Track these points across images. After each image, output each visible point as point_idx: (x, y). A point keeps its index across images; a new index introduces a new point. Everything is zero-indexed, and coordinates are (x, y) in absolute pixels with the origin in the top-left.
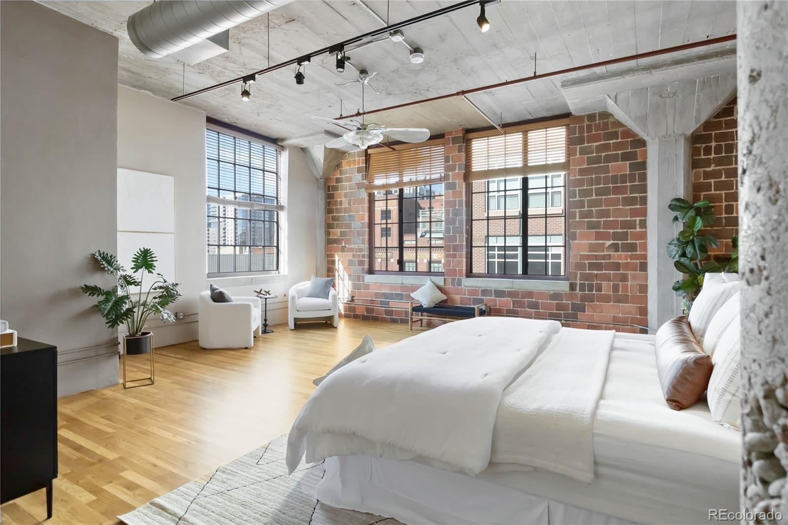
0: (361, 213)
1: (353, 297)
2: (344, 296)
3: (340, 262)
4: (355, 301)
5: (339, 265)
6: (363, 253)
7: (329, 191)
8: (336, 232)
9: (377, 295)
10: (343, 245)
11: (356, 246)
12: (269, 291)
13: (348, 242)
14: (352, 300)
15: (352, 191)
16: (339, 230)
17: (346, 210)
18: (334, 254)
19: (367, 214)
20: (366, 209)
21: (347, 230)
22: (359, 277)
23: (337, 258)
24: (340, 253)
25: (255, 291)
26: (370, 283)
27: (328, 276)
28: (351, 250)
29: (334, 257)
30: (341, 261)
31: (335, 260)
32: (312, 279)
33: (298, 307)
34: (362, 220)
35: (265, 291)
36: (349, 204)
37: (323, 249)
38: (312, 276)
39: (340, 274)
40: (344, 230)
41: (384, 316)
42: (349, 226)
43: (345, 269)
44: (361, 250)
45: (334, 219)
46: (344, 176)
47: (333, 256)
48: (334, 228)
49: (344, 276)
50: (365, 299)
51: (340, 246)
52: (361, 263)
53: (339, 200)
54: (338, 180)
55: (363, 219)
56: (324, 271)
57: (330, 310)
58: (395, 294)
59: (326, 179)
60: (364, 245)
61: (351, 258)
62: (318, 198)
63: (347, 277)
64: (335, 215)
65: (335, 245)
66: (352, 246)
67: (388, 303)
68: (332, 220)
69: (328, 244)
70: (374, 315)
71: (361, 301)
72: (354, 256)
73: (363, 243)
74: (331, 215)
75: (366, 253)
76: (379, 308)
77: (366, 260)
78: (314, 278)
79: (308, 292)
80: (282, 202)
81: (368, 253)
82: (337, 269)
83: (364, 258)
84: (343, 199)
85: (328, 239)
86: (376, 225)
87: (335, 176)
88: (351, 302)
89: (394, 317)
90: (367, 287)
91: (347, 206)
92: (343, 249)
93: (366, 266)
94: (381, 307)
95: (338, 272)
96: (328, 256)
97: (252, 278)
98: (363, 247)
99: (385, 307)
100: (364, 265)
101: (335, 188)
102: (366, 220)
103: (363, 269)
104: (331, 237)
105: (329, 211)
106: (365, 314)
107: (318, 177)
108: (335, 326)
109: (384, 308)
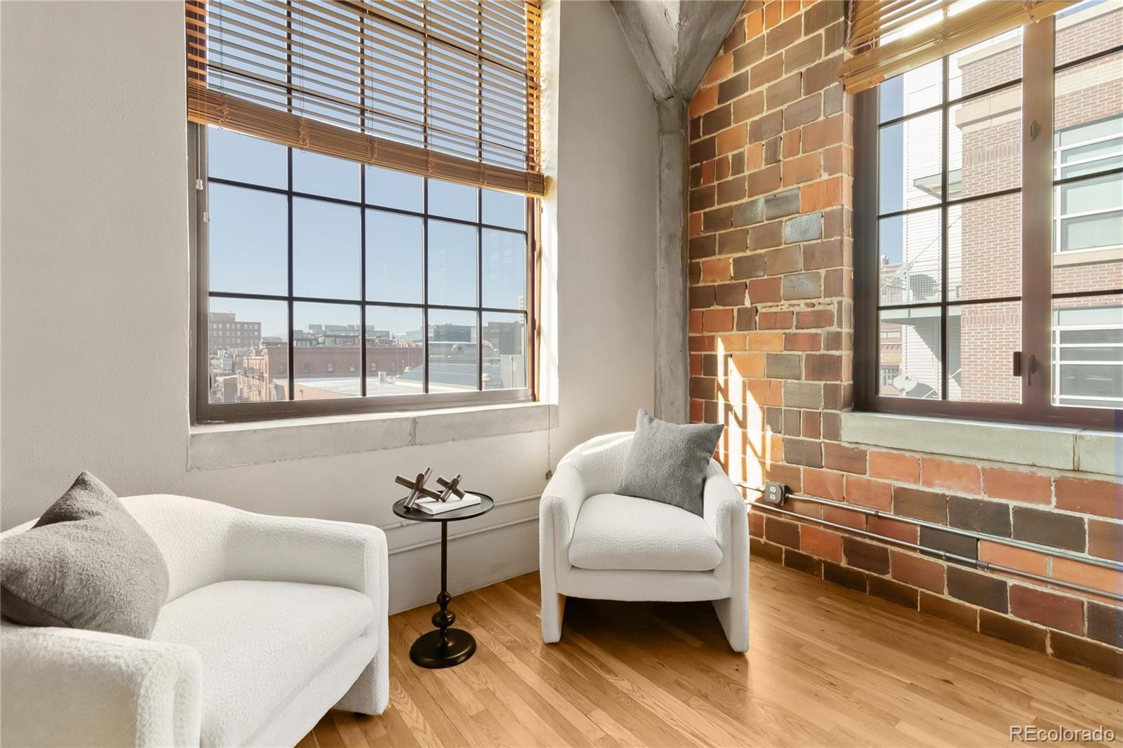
0: (825, 176)
1: (788, 490)
2: (745, 479)
3: (730, 361)
4: (798, 506)
5: (726, 373)
6: (835, 328)
7: (695, 135)
8: (721, 266)
9: (902, 498)
10: (747, 303)
11: (802, 306)
12: (456, 482)
13: (770, 292)
14: (786, 501)
15: (784, 107)
16: (731, 257)
17: (757, 183)
18: (713, 337)
19: (847, 180)
20: (847, 161)
21: (762, 251)
22: (812, 419)
23: (720, 351)
24: (735, 332)
25: (400, 480)
26: (870, 450)
27: (694, 417)
28: (773, 322)
29: (712, 346)
30: (736, 363)
31: (715, 357)
32: (638, 427)
33: (571, 555)
34: (828, 204)
35: (441, 481)
36: (773, 158)
37: (677, 323)
38: (640, 413)
39: (732, 402)
40: (748, 253)
41: (946, 596)
42: (771, 236)
43: (750, 386)
44: (822, 318)
45: (714, 221)
46: (749, 68)
47: (711, 344)
48: (714, 254)
49: (745, 409)
50: (844, 505)
51: (736, 309)
52: (823, 367)
53: (730, 155)
54: (728, 90)
55: (833, 197)
56: (679, 393)
57: (712, 571)
58: (1018, 511)
59: (688, 101)
60: (835, 300)
61: (777, 347)
62: (660, 160)
63: (755, 415)
64: (716, 207)
65: (716, 307)
66: (784, 306)
67: (971, 547)
68: (707, 228)
69: (692, 306)
70: (888, 577)
71: (822, 511)
72: (790, 341)
73: (832, 290)
74: (702, 211)
75: (846, 330)
76: (918, 555)
77: (845, 354)
78: (646, 420)
79: (624, 471)
80: (543, 165)
81: (852, 331)
82: (722, 385)
83: (838, 347)
84: (746, 149)
85: (691, 289)
86: (882, 221)
87: (716, 79)
88: (777, 506)
89: (1010, 616)
90: (854, 459)
91: (763, 167)
92: (746, 321)
93: (845, 380)
94: (922, 552)
95: (725, 393)
96: (694, 344)
97: (415, 420)
98: (834, 308)
99: (949, 559)
100: (837, 376)
101: (719, 120)
102: (846, 201)
103: (831, 392)
104: (701, 284)
105: (695, 199)
106: (844, 563)
107: (660, 93)
108: (736, 645)
109: (945, 564)
